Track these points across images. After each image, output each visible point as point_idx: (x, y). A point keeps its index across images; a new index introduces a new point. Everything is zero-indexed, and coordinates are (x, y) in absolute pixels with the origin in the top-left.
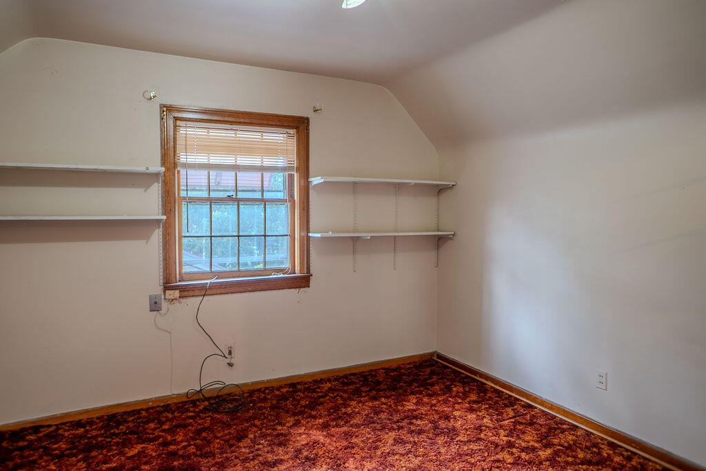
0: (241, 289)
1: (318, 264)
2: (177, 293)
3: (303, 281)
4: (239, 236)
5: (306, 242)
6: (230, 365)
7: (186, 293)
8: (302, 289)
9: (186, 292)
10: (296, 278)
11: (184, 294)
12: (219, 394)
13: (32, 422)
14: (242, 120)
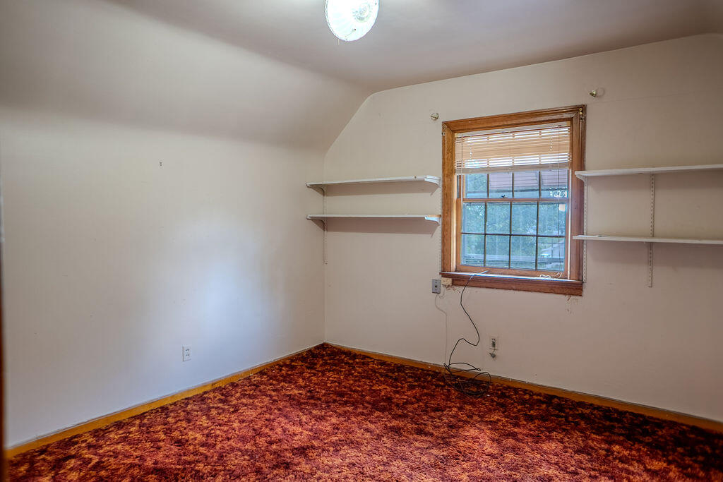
0: (506, 287)
1: (593, 271)
2: (449, 281)
3: (574, 288)
4: (510, 235)
5: (579, 245)
6: (493, 356)
7: (458, 283)
8: (572, 297)
9: (458, 281)
10: (567, 283)
11: (456, 282)
12: (476, 378)
13: (365, 353)
14: (509, 123)
